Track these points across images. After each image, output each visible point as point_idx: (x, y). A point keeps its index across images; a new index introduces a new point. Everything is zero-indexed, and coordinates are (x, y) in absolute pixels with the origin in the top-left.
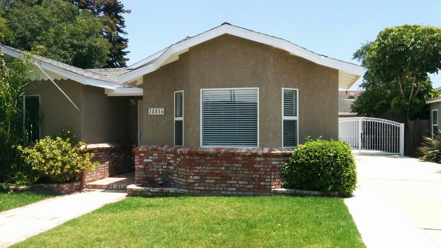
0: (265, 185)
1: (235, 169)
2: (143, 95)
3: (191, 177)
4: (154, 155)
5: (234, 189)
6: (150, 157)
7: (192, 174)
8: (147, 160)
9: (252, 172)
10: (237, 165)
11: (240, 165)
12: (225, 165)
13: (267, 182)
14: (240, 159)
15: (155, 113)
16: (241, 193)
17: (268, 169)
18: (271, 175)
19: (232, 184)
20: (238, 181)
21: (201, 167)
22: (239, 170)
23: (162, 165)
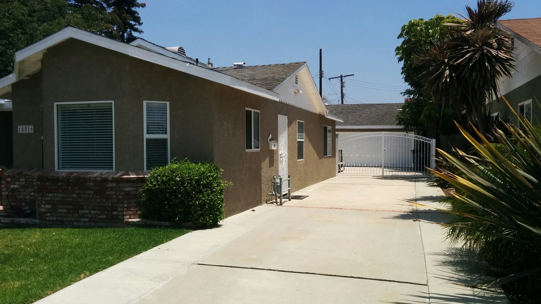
0: (117, 215)
1: (87, 196)
2: (11, 110)
3: (43, 206)
4: (21, 180)
5: (86, 220)
6: (17, 183)
7: (44, 202)
8: (14, 186)
9: (105, 200)
10: (89, 192)
11: (92, 192)
12: (77, 192)
13: (120, 211)
14: (91, 185)
15: (24, 131)
16: (93, 224)
17: (121, 197)
18: (123, 203)
19: (84, 213)
20: (90, 210)
21: (52, 194)
22: (92, 198)
23: (29, 192)
